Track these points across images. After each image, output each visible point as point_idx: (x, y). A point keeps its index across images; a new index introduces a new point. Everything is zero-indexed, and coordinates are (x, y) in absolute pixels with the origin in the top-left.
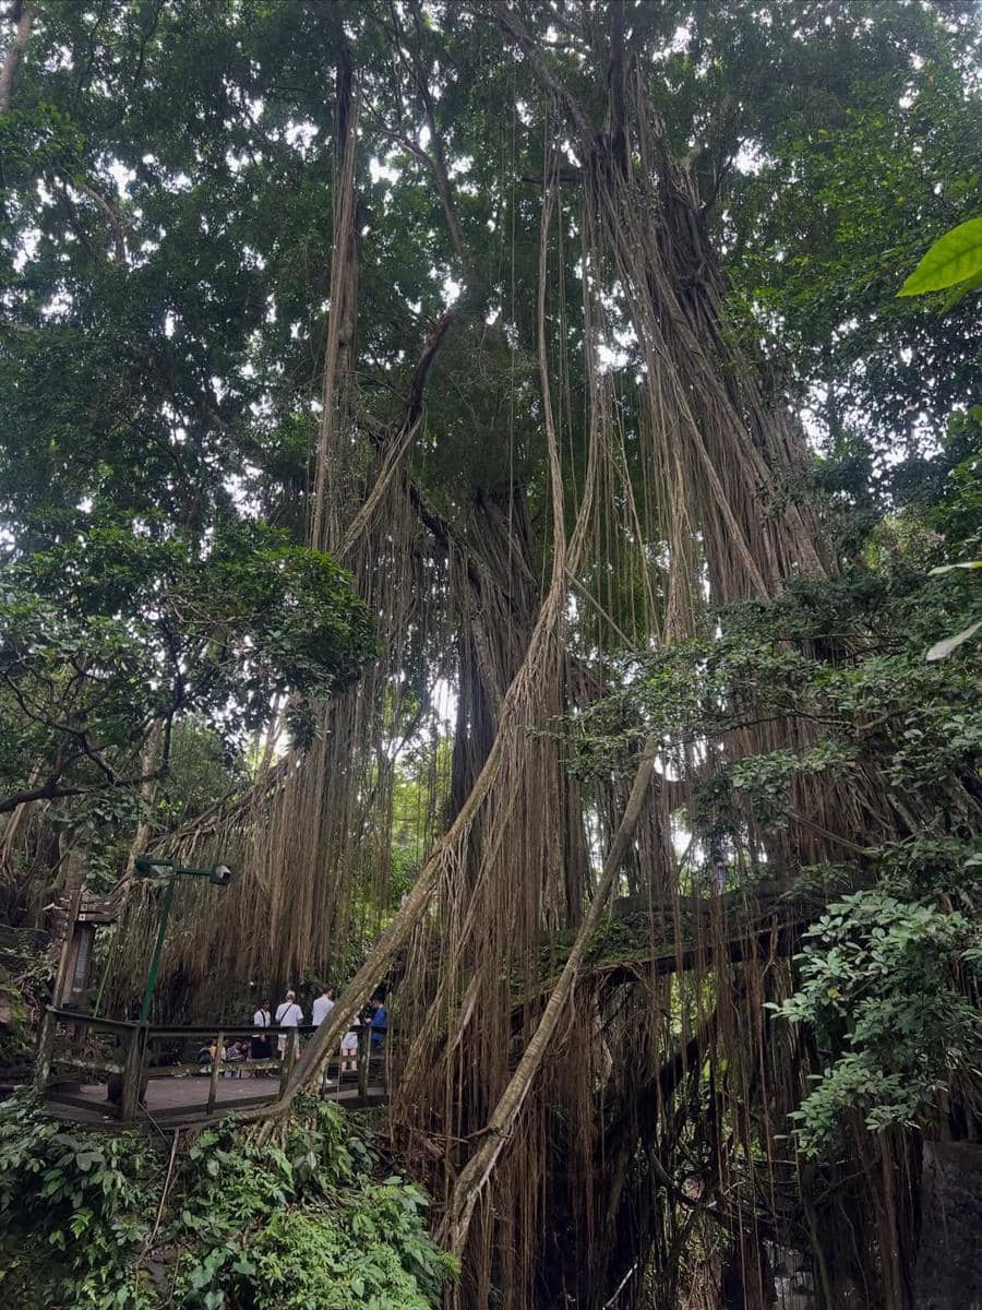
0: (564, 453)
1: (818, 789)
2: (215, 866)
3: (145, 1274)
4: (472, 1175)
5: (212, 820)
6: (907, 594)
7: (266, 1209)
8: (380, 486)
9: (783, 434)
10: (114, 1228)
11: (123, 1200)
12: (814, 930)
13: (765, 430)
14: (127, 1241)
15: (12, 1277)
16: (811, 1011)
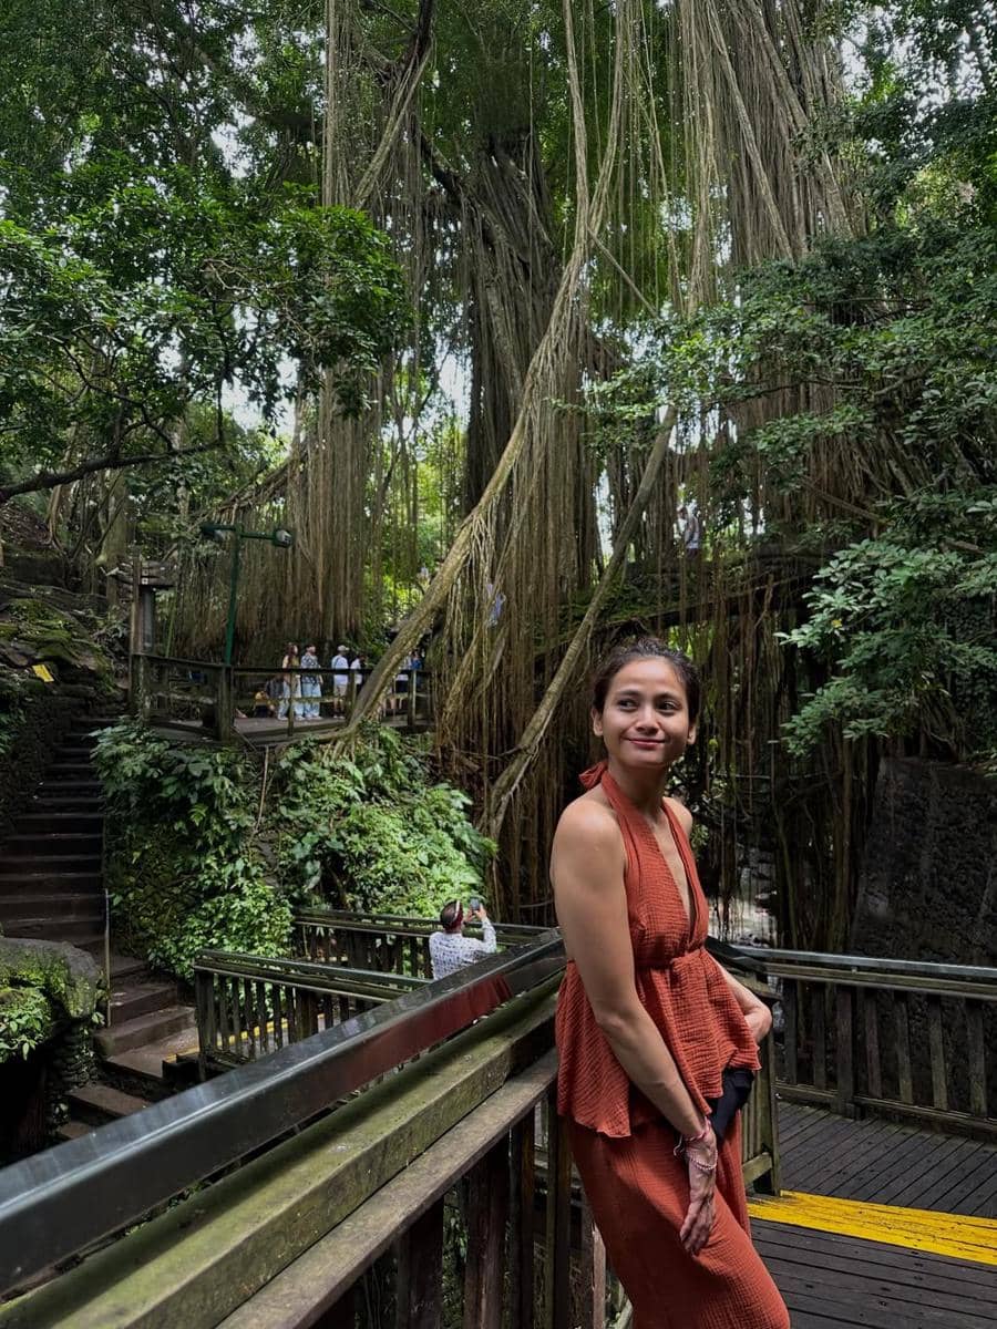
0: (587, 93)
1: (823, 457)
2: (276, 530)
3: (255, 850)
4: (504, 783)
5: (247, 495)
6: (938, 253)
7: (345, 805)
8: (389, 135)
9: (822, 71)
10: (227, 817)
11: (231, 798)
12: (823, 573)
13: (802, 65)
14: (239, 827)
15: (146, 856)
16: (816, 637)
